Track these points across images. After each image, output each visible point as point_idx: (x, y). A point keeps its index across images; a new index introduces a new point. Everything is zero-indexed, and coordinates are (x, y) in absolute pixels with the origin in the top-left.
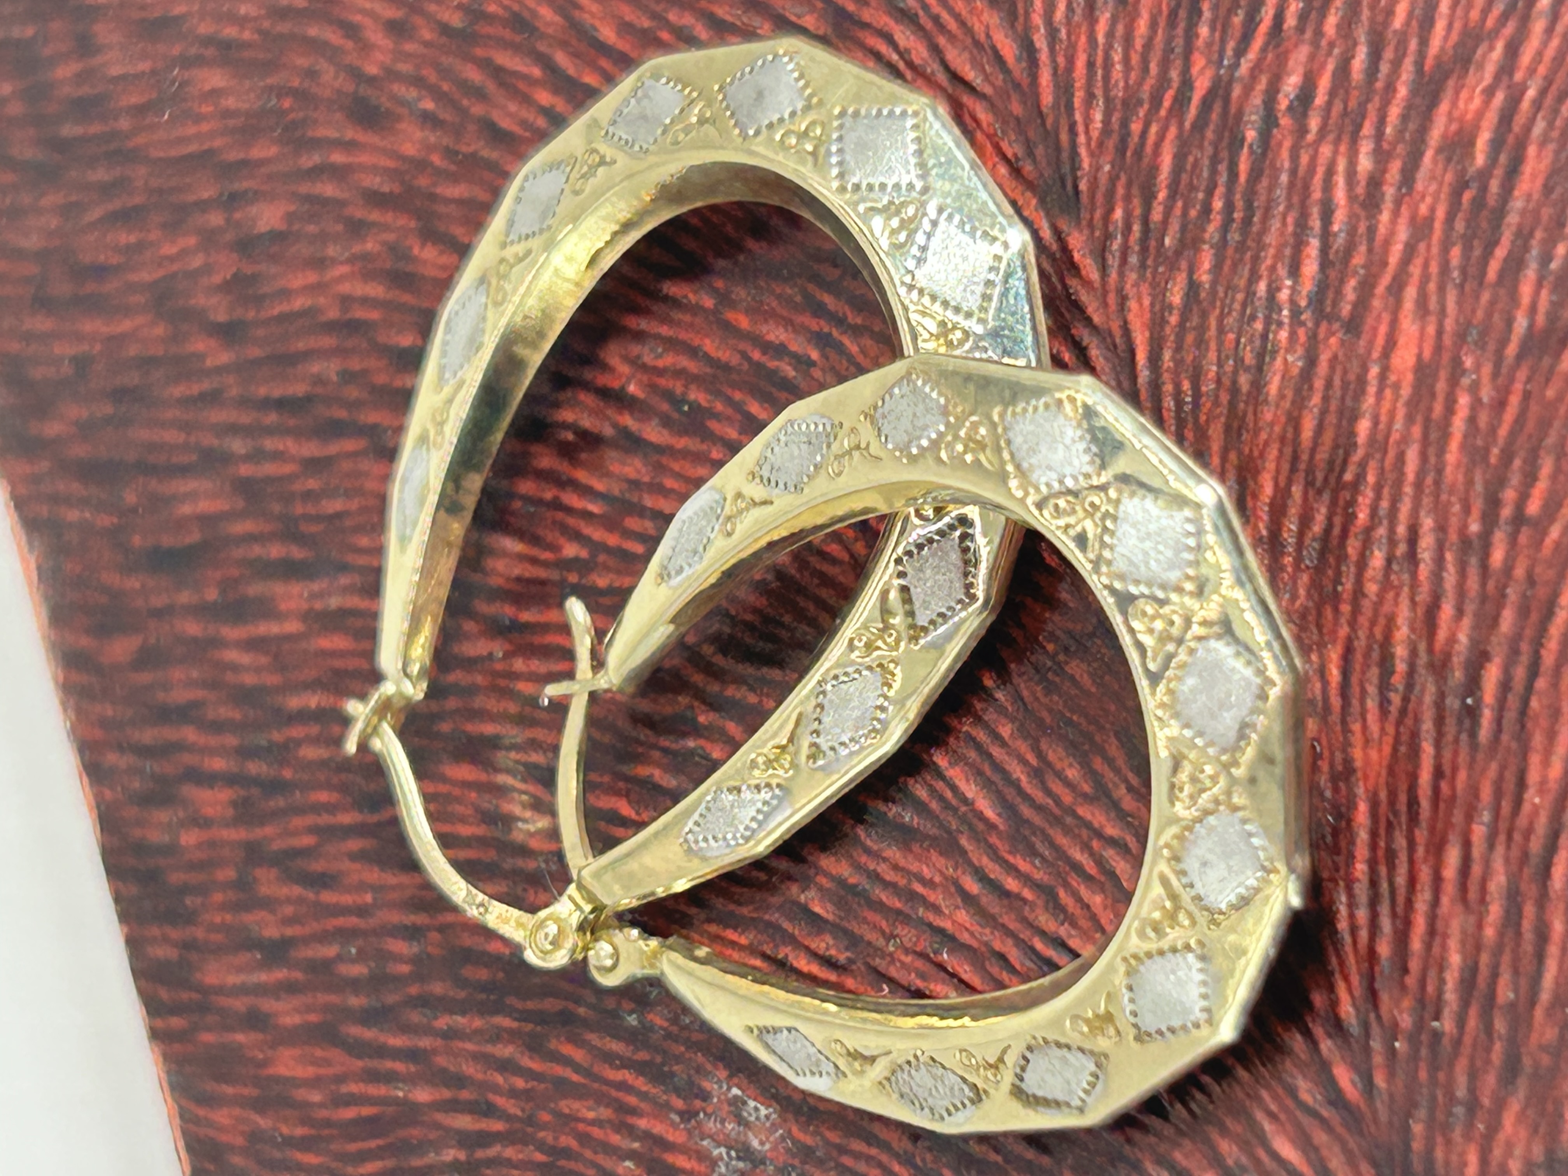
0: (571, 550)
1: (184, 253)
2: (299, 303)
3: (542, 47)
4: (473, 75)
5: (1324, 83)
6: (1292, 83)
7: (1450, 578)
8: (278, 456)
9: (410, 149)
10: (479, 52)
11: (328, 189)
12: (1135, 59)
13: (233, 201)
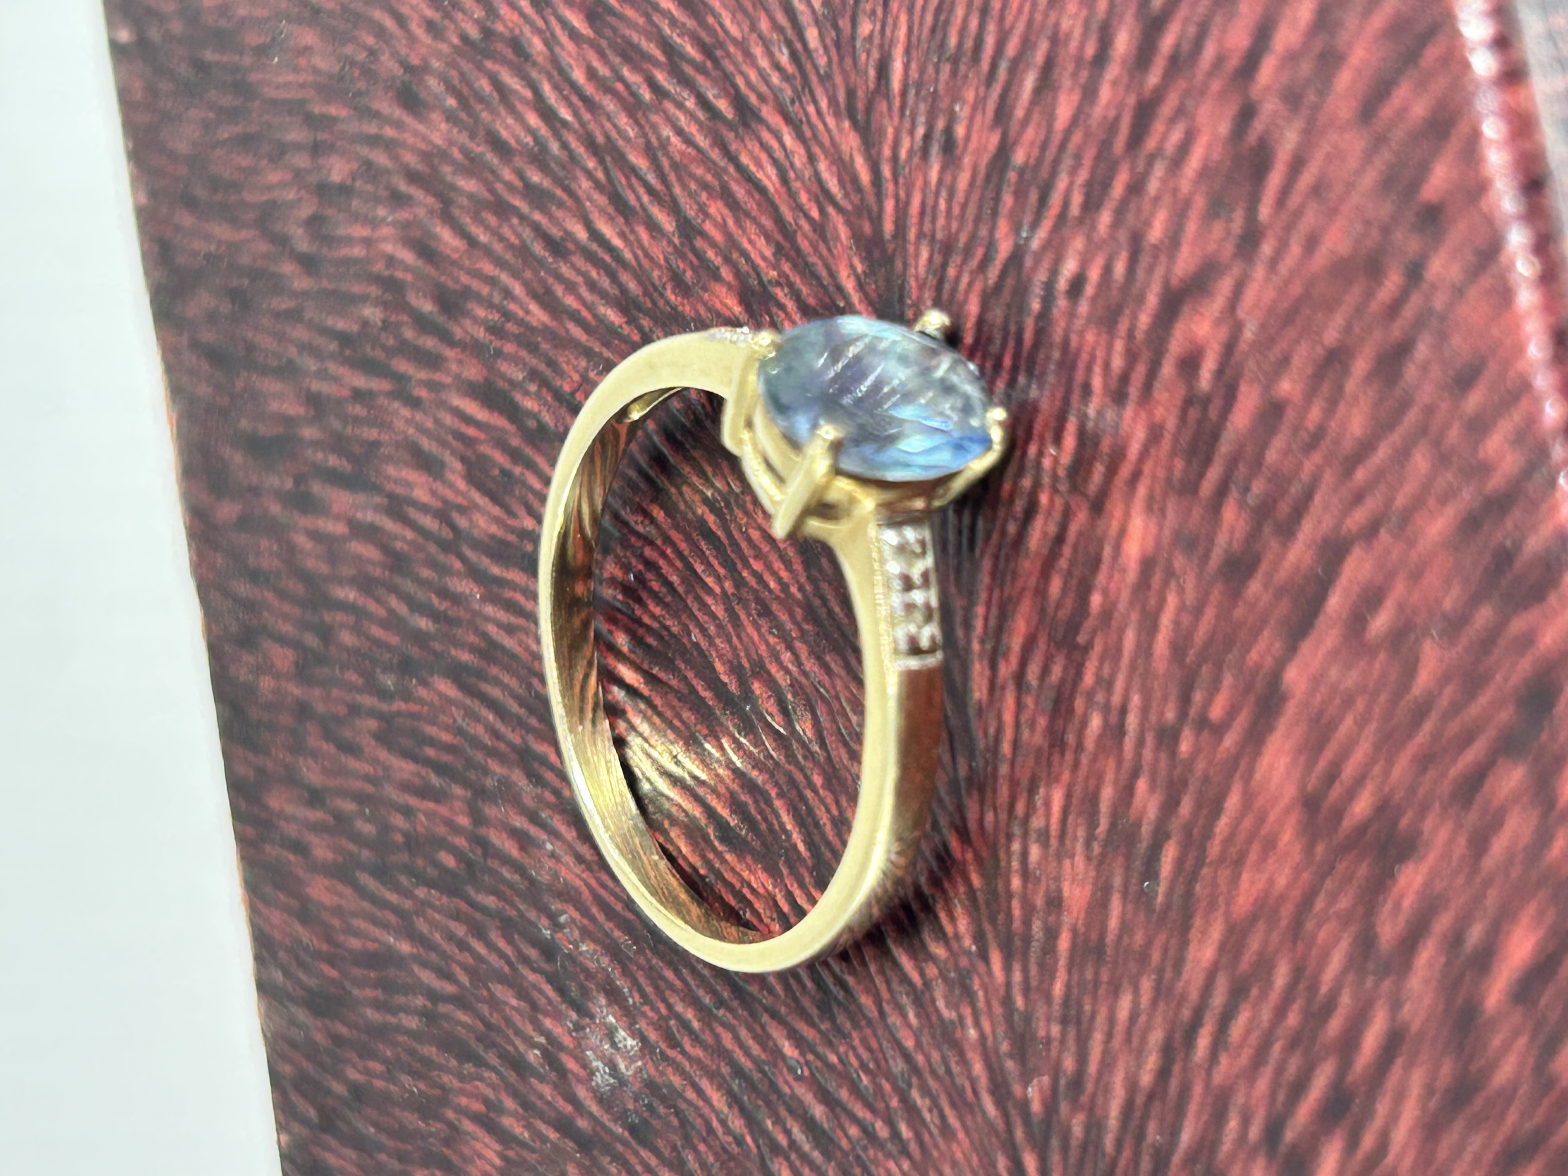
1: (282, 185)
2: (358, 251)
3: (534, 74)
4: (484, 85)
5: (1094, 274)
6: (1069, 267)
7: (1148, 754)
8: (336, 379)
9: (437, 139)
11: (381, 159)
12: (956, 210)
13: (317, 149)
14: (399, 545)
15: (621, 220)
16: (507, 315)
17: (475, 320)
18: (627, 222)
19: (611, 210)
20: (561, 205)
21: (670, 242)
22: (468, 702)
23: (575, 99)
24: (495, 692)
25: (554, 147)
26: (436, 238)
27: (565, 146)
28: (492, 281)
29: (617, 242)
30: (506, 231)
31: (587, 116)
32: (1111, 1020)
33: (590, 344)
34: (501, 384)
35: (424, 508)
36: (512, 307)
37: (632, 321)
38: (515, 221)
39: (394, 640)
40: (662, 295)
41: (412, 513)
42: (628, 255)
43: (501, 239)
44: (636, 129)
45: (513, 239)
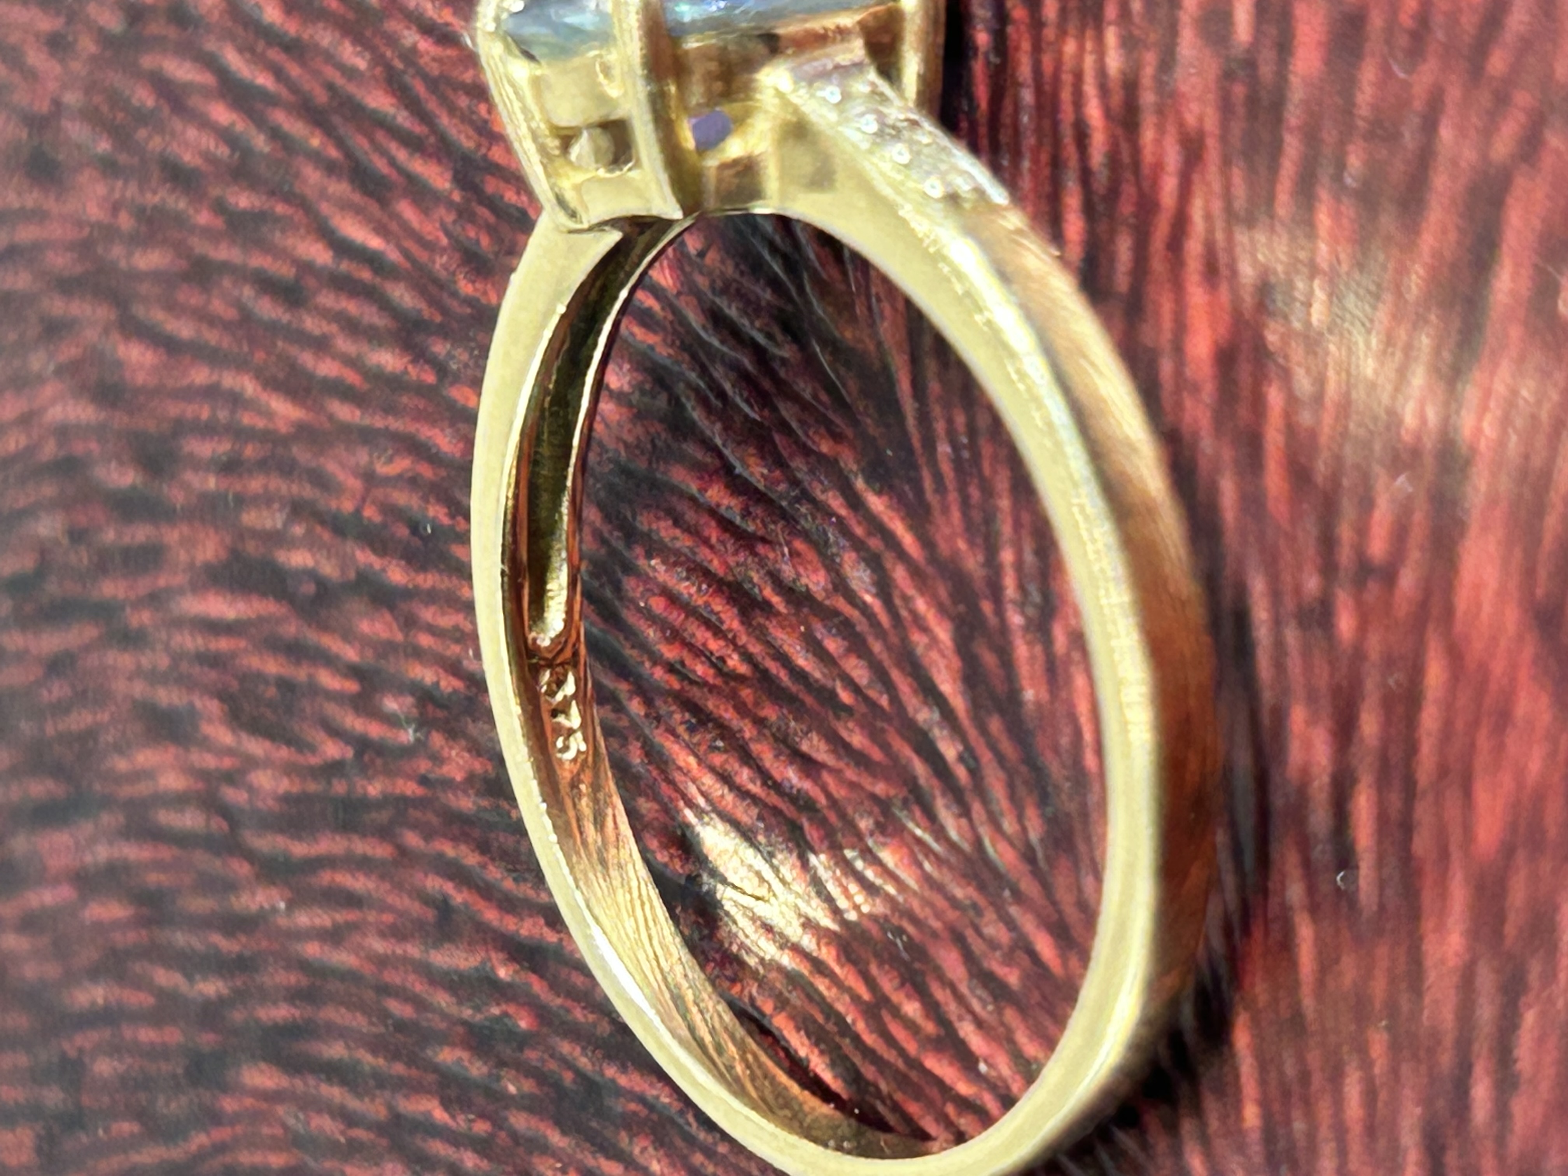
0: (332, 750)
3: (211, 45)
4: (144, 96)
8: (20, 658)
9: (94, 212)
10: (147, 62)
14: (153, 878)
15: (374, 208)
16: (241, 434)
17: (197, 464)
18: (384, 203)
19: (357, 198)
20: (286, 225)
21: (450, 204)
22: (298, 1083)
23: (275, 55)
24: (336, 1051)
25: (260, 142)
26: (119, 364)
27: (275, 134)
28: (211, 392)
29: (375, 243)
30: (218, 306)
31: (294, 70)
32: (1340, 1131)
33: (367, 421)
34: (251, 548)
35: (180, 800)
36: (247, 419)
37: (419, 355)
38: (227, 283)
39: (173, 1036)
40: (454, 294)
41: (166, 818)
42: (393, 255)
43: (212, 321)
44: (368, 55)
45: (231, 314)
